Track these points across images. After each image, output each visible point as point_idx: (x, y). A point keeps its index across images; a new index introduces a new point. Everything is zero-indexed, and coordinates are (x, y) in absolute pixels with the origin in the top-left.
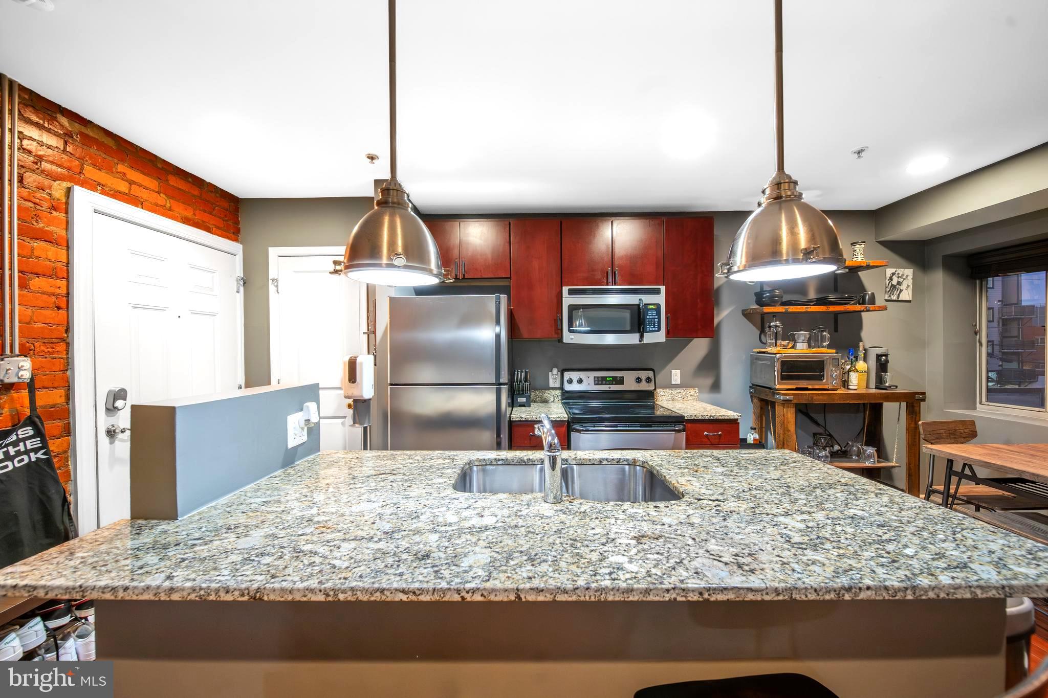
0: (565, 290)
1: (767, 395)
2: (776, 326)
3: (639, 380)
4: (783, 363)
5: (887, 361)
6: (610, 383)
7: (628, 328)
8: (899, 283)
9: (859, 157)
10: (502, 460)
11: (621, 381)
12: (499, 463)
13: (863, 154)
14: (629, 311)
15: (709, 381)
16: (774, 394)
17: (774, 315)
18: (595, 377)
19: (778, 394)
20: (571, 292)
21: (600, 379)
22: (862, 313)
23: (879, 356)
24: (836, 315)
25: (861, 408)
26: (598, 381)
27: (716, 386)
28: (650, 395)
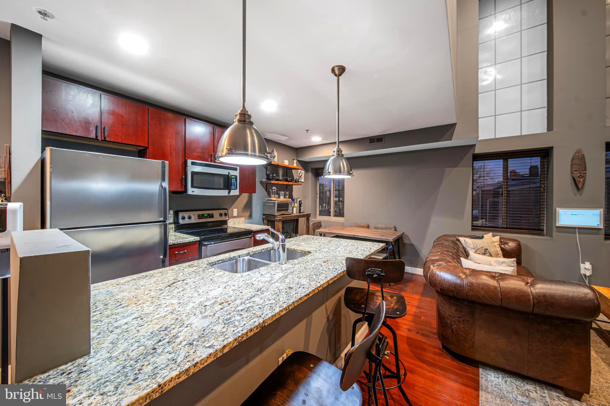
0: (189, 161)
1: (272, 218)
2: (275, 189)
3: (221, 215)
4: (278, 204)
5: (302, 203)
6: (206, 217)
7: (222, 187)
8: (301, 176)
9: (307, 132)
10: (221, 260)
11: (212, 216)
12: (220, 262)
13: (308, 131)
14: (222, 178)
15: (248, 214)
16: (275, 217)
17: (274, 185)
18: (198, 215)
19: (277, 217)
20: (193, 163)
21: (201, 216)
22: (293, 186)
23: (300, 201)
24: (287, 185)
25: (293, 221)
26: (200, 217)
27: (250, 216)
28: (225, 222)
